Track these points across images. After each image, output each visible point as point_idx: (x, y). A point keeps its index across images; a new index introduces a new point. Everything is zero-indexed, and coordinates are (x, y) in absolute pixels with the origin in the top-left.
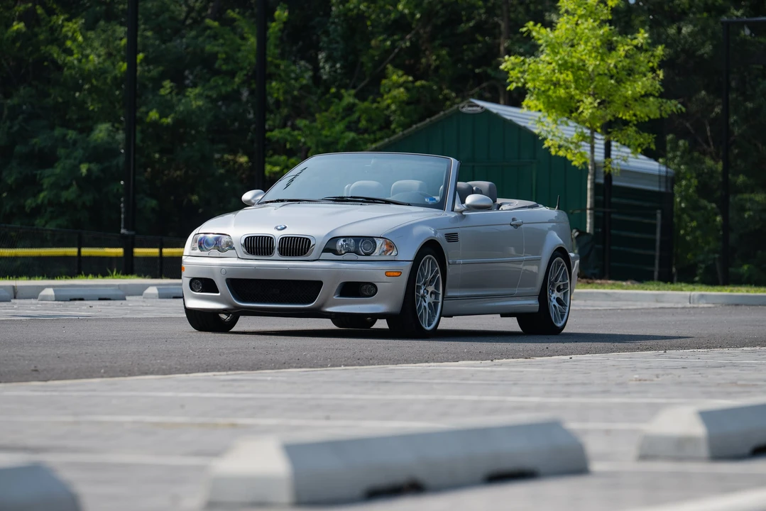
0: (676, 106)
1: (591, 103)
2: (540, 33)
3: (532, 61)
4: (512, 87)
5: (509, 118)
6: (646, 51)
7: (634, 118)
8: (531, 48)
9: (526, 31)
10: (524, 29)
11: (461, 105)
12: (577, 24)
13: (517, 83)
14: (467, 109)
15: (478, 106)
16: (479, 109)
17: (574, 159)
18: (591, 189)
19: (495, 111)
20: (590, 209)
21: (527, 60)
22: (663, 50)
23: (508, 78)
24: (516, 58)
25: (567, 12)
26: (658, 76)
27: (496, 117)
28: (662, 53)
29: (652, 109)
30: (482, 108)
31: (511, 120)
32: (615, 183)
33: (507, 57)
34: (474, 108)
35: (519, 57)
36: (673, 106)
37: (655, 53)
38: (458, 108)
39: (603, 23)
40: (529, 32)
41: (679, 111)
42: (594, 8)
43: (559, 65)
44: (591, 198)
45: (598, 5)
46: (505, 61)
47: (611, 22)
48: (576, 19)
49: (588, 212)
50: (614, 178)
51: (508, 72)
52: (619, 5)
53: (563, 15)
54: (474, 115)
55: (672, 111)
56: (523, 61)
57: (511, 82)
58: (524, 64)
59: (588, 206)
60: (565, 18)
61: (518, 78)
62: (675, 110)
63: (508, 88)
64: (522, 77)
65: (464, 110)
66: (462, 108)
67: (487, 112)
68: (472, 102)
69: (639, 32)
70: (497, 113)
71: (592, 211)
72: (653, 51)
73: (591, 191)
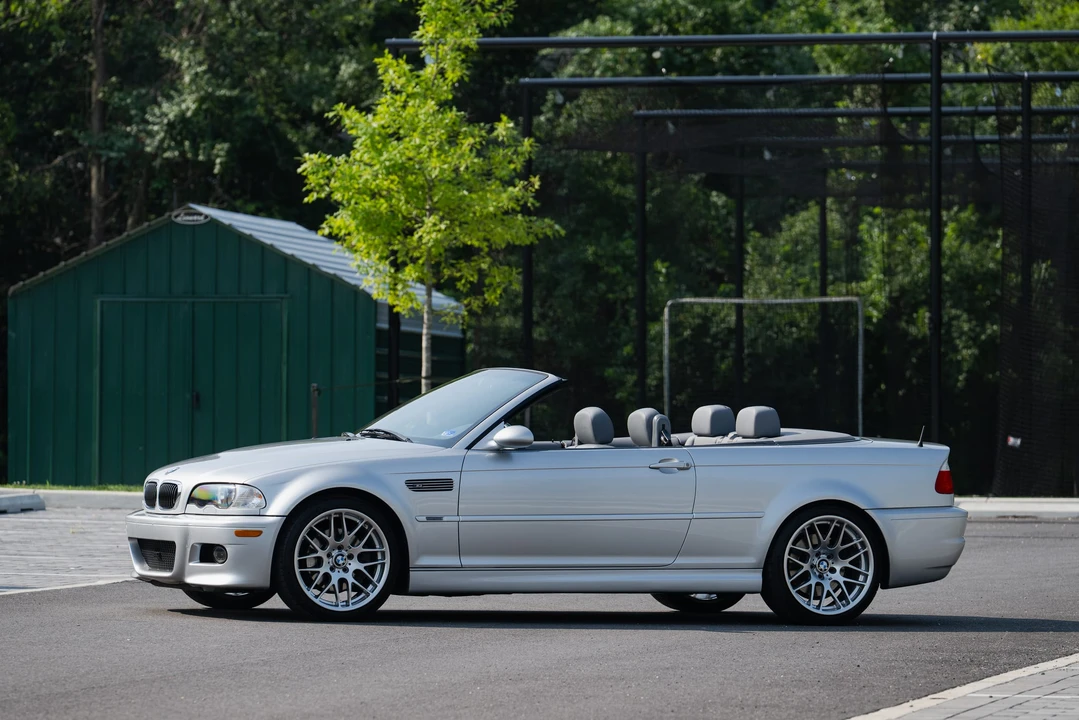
0: (551, 227)
1: (435, 225)
2: (351, 117)
3: (343, 161)
4: (309, 199)
5: (247, 232)
6: (509, 146)
7: (486, 244)
8: (338, 142)
9: (335, 116)
10: (331, 115)
11: (175, 213)
13: (318, 192)
14: (183, 219)
15: (200, 214)
16: (202, 218)
18: (427, 348)
19: (227, 222)
20: (426, 378)
21: (336, 160)
22: (531, 146)
23: (306, 185)
24: (320, 156)
25: (392, 89)
26: (533, 186)
27: (229, 231)
28: (529, 149)
29: (519, 231)
30: (206, 217)
31: (251, 235)
32: (404, 328)
33: (307, 155)
34: (195, 218)
35: (324, 155)
37: (519, 150)
38: (170, 216)
39: (443, 105)
40: (340, 119)
41: (557, 235)
42: (430, 84)
43: (387, 168)
44: (427, 362)
45: (435, 78)
46: (305, 162)
47: (457, 102)
48: (403, 99)
49: (423, 381)
51: (306, 177)
52: (463, 78)
53: (386, 93)
54: (193, 228)
55: (545, 234)
56: (330, 160)
57: (309, 192)
58: (331, 165)
59: (424, 374)
60: (388, 97)
61: (321, 186)
62: (549, 233)
63: (306, 200)
64: (328, 185)
65: (179, 220)
66: (176, 217)
67: (213, 223)
68: (191, 208)
69: (500, 120)
70: (230, 225)
71: (429, 381)
72: (517, 146)
73: (427, 352)
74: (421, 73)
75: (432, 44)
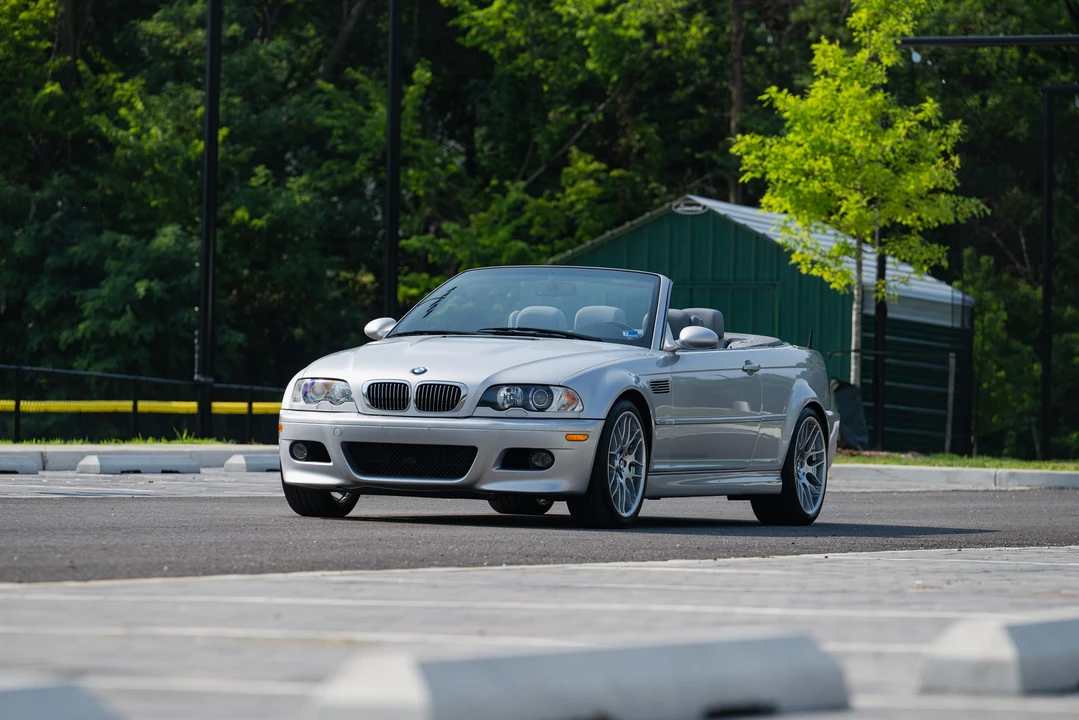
0: (977, 206)
1: (858, 202)
2: (786, 102)
3: (775, 142)
4: (746, 178)
5: (742, 222)
6: (936, 128)
7: (919, 223)
8: (773, 124)
9: (768, 99)
10: (765, 97)
11: (675, 204)
12: (839, 90)
13: (753, 172)
14: (682, 210)
15: (698, 205)
16: (700, 209)
17: (832, 279)
18: (857, 322)
19: (722, 212)
20: (855, 351)
21: (768, 141)
22: (960, 128)
23: (741, 165)
24: (752, 138)
25: (825, 73)
26: (953, 163)
27: (725, 221)
28: (958, 131)
29: (943, 211)
30: (704, 207)
31: (745, 225)
32: (890, 315)
33: (739, 137)
34: (694, 208)
35: (757, 137)
36: (972, 206)
37: (949, 132)
38: (671, 207)
39: (874, 89)
40: (772, 100)
41: (982, 213)
42: (863, 68)
43: (813, 148)
44: (857, 335)
45: (867, 64)
46: (738, 142)
47: (885, 88)
48: (838, 82)
49: (853, 354)
50: (889, 307)
51: (740, 158)
52: (897, 63)
53: (818, 77)
54: (694, 217)
55: (972, 213)
56: (762, 141)
57: (746, 171)
58: (764, 146)
59: (853, 347)
60: (822, 81)
61: (756, 166)
62: (975, 212)
63: (741, 180)
64: (761, 165)
65: (679, 210)
66: (676, 207)
67: (711, 213)
68: (690, 199)
69: (926, 101)
70: (725, 216)
71: (858, 354)
72: (946, 128)
73: (857, 326)
74: (855, 58)
75: (865, 29)
